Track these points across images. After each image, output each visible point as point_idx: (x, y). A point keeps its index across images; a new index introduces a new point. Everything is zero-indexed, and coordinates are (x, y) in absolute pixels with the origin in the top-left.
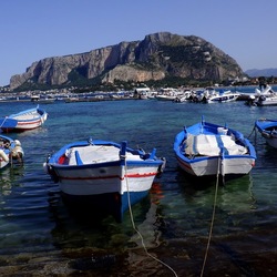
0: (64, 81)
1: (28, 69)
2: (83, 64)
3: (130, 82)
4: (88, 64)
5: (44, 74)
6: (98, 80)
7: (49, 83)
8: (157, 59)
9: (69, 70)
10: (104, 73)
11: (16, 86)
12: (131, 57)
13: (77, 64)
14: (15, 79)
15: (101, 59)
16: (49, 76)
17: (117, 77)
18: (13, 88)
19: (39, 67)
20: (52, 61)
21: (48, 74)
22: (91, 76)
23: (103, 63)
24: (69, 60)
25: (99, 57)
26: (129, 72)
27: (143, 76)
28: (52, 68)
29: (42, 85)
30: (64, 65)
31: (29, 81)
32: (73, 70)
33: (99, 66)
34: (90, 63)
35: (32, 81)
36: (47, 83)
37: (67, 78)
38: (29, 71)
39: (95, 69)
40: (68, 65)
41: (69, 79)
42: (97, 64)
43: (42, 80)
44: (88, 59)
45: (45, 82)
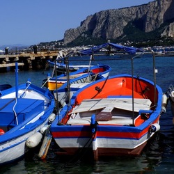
0: (119, 34)
1: (82, 23)
2: (140, 16)
4: (145, 16)
5: (99, 28)
7: (103, 38)
9: (125, 24)
10: (162, 26)
11: (70, 40)
13: (134, 17)
14: (69, 33)
15: (160, 11)
16: (103, 30)
18: (66, 42)
19: (94, 20)
20: (108, 13)
21: (104, 26)
22: (149, 29)
23: (162, 15)
24: (125, 13)
25: (158, 9)
28: (107, 21)
29: (96, 39)
30: (120, 18)
31: (83, 35)
32: (129, 23)
33: (157, 19)
34: (148, 15)
35: (86, 36)
36: (101, 37)
37: (122, 32)
38: (84, 25)
39: (153, 22)
40: (124, 18)
41: (125, 33)
42: (155, 16)
43: (96, 34)
44: (146, 11)
45: (99, 36)
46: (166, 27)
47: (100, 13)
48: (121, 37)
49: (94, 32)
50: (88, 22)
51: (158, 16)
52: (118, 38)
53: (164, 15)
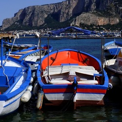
0: (42, 23)
1: (15, 15)
2: (56, 11)
3: (92, 25)
4: (60, 11)
5: (27, 18)
6: (67, 23)
7: (31, 25)
8: (113, 9)
9: (46, 16)
10: (72, 18)
11: (7, 26)
12: (93, 7)
13: (52, 11)
14: (6, 21)
15: (70, 7)
16: (31, 20)
17: (82, 22)
18: (4, 28)
19: (24, 13)
20: (34, 8)
21: (31, 17)
22: (62, 20)
23: (71, 11)
24: (46, 8)
25: (69, 6)
26: (91, 18)
27: (102, 21)
28: (33, 14)
29: (25, 26)
30: (42, 12)
31: (16, 23)
32: (48, 15)
33: (68, 13)
34: (62, 10)
35: (18, 24)
36: (29, 25)
37: (44, 22)
38: (16, 16)
39: (65, 15)
40: (45, 12)
41: (45, 22)
42: (67, 11)
43: (26, 23)
44: (60, 7)
45: (27, 24)
46: (74, 19)
47: (28, 8)
48: (43, 25)
49: (24, 21)
50: (19, 14)
51: (68, 11)
52: (41, 26)
53: (73, 11)
